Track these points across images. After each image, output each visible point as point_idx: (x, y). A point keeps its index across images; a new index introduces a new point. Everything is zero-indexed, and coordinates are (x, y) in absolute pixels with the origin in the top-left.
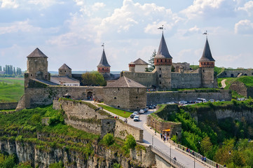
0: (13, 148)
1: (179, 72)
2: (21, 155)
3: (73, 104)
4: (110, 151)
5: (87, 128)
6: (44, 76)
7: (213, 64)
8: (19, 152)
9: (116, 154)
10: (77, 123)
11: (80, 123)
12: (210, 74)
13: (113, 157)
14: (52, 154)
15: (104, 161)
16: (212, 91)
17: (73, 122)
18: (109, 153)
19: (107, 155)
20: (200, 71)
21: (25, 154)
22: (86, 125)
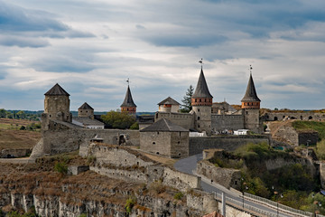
0: (30, 202)
1: (219, 113)
2: (41, 210)
3: (107, 150)
4: (159, 202)
5: (126, 177)
6: (65, 117)
7: (258, 105)
8: (38, 207)
9: (168, 205)
10: (113, 171)
11: (118, 171)
12: (254, 116)
13: (165, 208)
14: (83, 207)
15: (152, 213)
16: (259, 137)
17: (108, 170)
18: (158, 204)
19: (155, 207)
20: (243, 113)
21: (46, 210)
22: (126, 173)
